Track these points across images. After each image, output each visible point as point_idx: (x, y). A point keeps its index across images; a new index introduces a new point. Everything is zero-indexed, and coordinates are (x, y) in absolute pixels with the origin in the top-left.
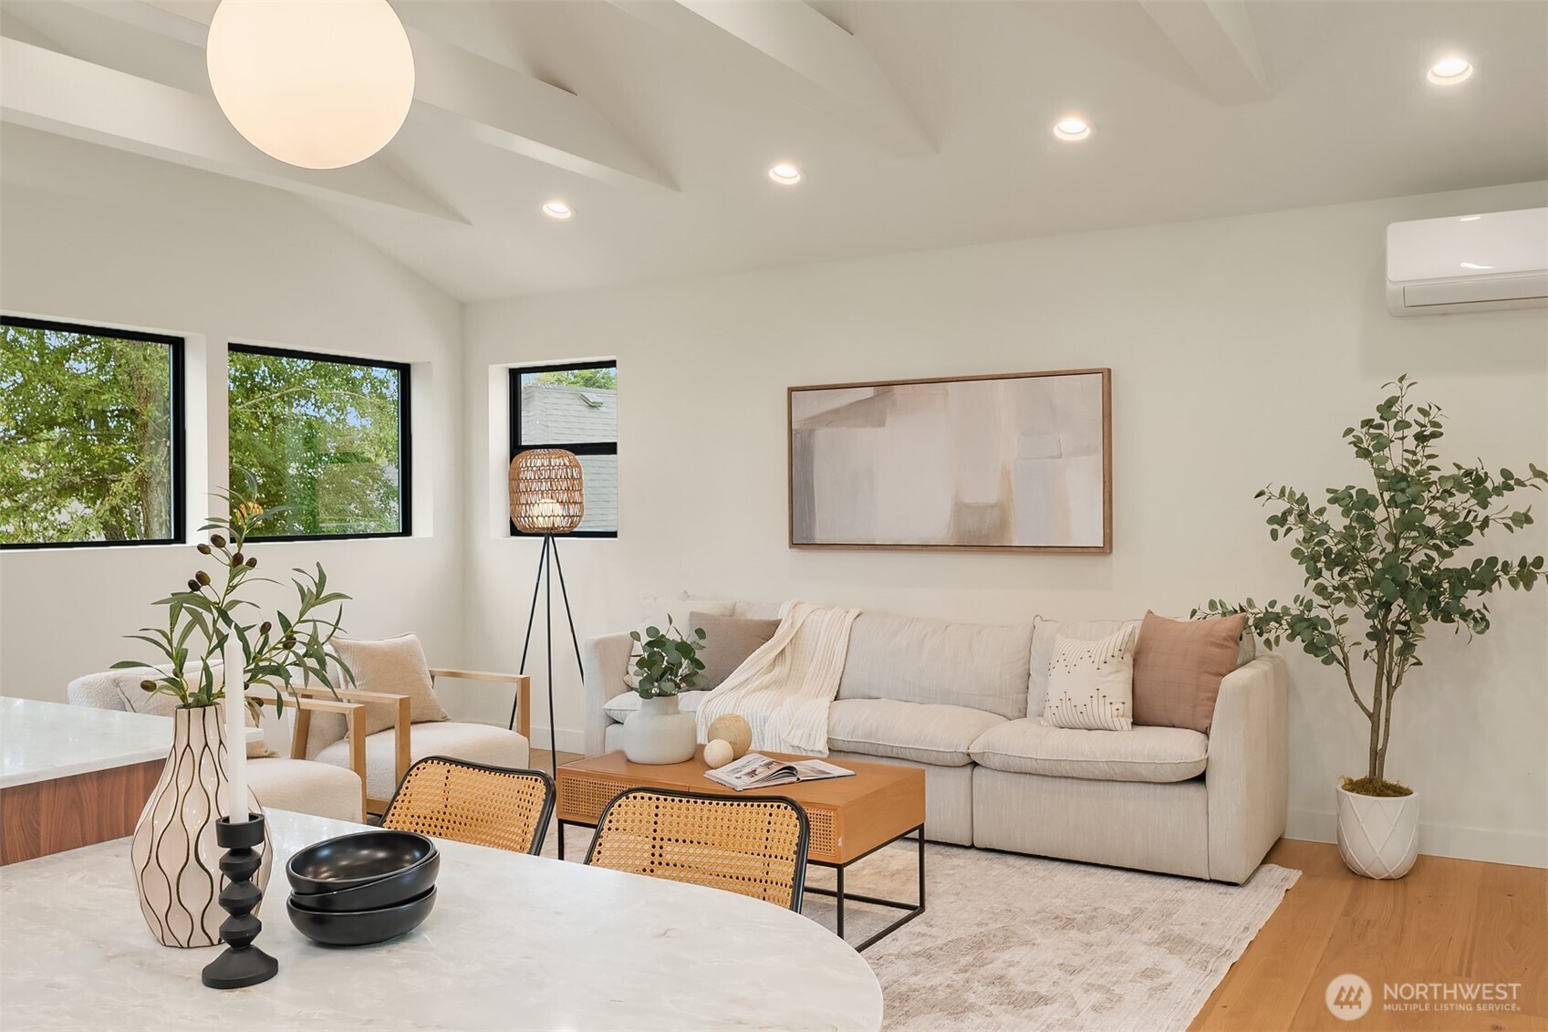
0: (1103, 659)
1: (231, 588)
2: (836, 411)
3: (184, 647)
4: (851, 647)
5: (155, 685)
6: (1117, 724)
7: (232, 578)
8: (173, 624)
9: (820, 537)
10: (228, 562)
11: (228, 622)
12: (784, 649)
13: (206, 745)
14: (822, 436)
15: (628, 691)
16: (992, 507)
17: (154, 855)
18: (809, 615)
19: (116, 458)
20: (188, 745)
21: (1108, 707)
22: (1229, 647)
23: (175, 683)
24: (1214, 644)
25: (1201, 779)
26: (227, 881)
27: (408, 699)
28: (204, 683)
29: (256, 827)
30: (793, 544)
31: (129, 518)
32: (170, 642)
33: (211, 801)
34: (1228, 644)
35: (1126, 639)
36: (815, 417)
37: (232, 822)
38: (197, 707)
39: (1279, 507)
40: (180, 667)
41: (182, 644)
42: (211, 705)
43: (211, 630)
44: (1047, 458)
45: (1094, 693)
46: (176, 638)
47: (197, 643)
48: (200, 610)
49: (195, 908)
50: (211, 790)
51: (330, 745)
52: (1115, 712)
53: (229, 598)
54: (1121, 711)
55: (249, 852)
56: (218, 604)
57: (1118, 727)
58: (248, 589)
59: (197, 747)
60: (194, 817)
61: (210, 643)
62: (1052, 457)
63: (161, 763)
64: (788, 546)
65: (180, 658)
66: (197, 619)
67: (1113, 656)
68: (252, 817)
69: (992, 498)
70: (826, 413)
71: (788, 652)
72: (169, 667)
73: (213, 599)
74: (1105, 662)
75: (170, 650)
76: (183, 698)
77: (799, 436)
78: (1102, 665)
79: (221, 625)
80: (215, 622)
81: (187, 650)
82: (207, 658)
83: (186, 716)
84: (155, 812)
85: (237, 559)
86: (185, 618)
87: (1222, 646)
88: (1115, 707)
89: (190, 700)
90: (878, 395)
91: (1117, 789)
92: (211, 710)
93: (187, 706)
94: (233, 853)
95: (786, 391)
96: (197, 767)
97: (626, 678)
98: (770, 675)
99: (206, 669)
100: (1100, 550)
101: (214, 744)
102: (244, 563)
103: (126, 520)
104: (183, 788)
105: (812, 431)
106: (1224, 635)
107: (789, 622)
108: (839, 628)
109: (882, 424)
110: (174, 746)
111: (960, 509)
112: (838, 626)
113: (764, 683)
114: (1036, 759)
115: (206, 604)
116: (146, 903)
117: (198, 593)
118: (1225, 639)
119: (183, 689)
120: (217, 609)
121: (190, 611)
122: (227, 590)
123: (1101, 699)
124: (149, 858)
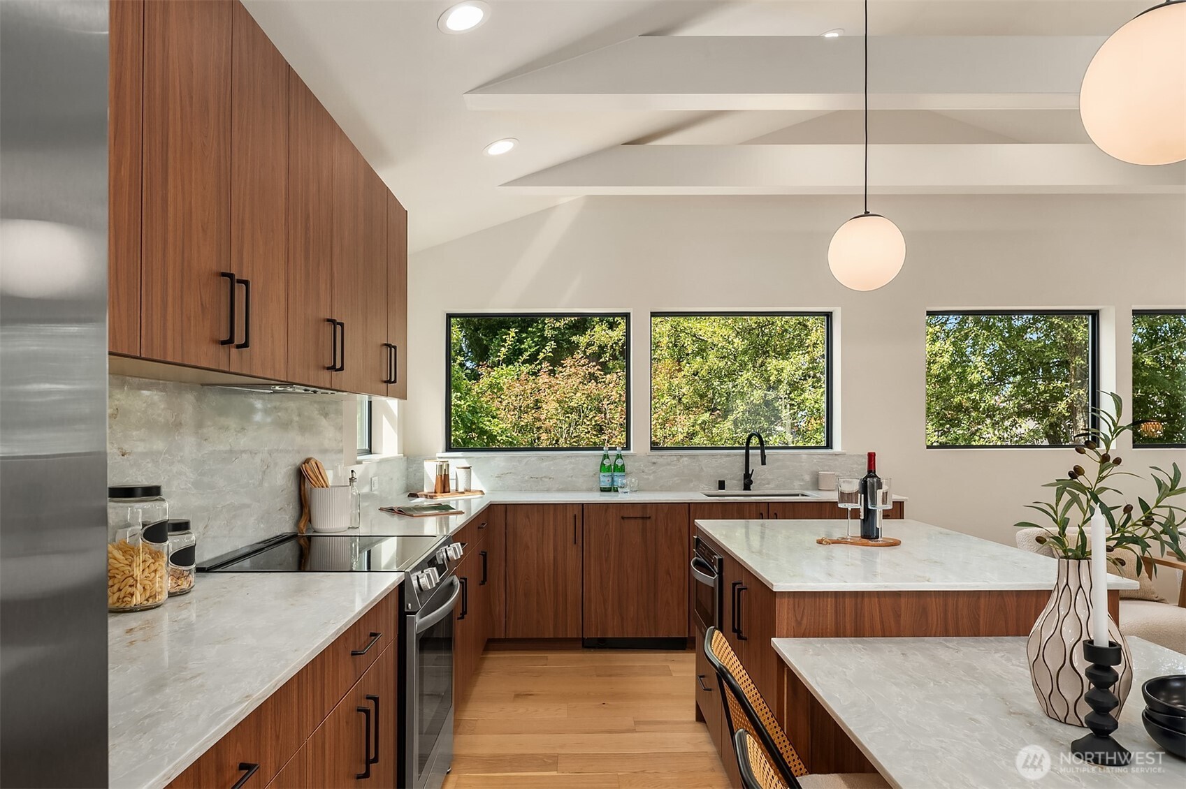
1: (1100, 479)
3: (1065, 516)
5: (1046, 540)
7: (1101, 471)
8: (1058, 500)
10: (1099, 459)
11: (1097, 500)
13: (1081, 586)
17: (1041, 654)
19: (1055, 392)
20: (1067, 584)
23: (1060, 540)
26: (1092, 686)
28: (1080, 543)
29: (1115, 652)
31: (1065, 431)
32: (1056, 513)
33: (1081, 626)
37: (1095, 644)
38: (1075, 559)
40: (1063, 529)
41: (1064, 514)
42: (1085, 559)
43: (1085, 507)
46: (1060, 509)
47: (1075, 514)
48: (1077, 492)
49: (1071, 698)
50: (1083, 618)
53: (1099, 486)
55: (1109, 670)
56: (1091, 489)
58: (1114, 479)
59: (1073, 587)
60: (1070, 635)
61: (1085, 516)
63: (1049, 593)
65: (1063, 525)
66: (1075, 499)
68: (1111, 644)
72: (1055, 530)
73: (1088, 485)
75: (1055, 517)
76: (1065, 551)
79: (1092, 503)
80: (1088, 501)
81: (1069, 519)
82: (1082, 526)
83: (1066, 564)
84: (1043, 624)
85: (1105, 458)
86: (1066, 497)
89: (1070, 554)
92: (1084, 563)
93: (1067, 558)
94: (1096, 667)
96: (1073, 601)
99: (1082, 533)
101: (1086, 587)
102: (1111, 461)
103: (1062, 432)
104: (1063, 613)
110: (1057, 583)
115: (1082, 489)
116: (1036, 684)
117: (1076, 480)
119: (1065, 545)
120: (1089, 492)
121: (1070, 493)
122: (1098, 480)
124: (1038, 655)
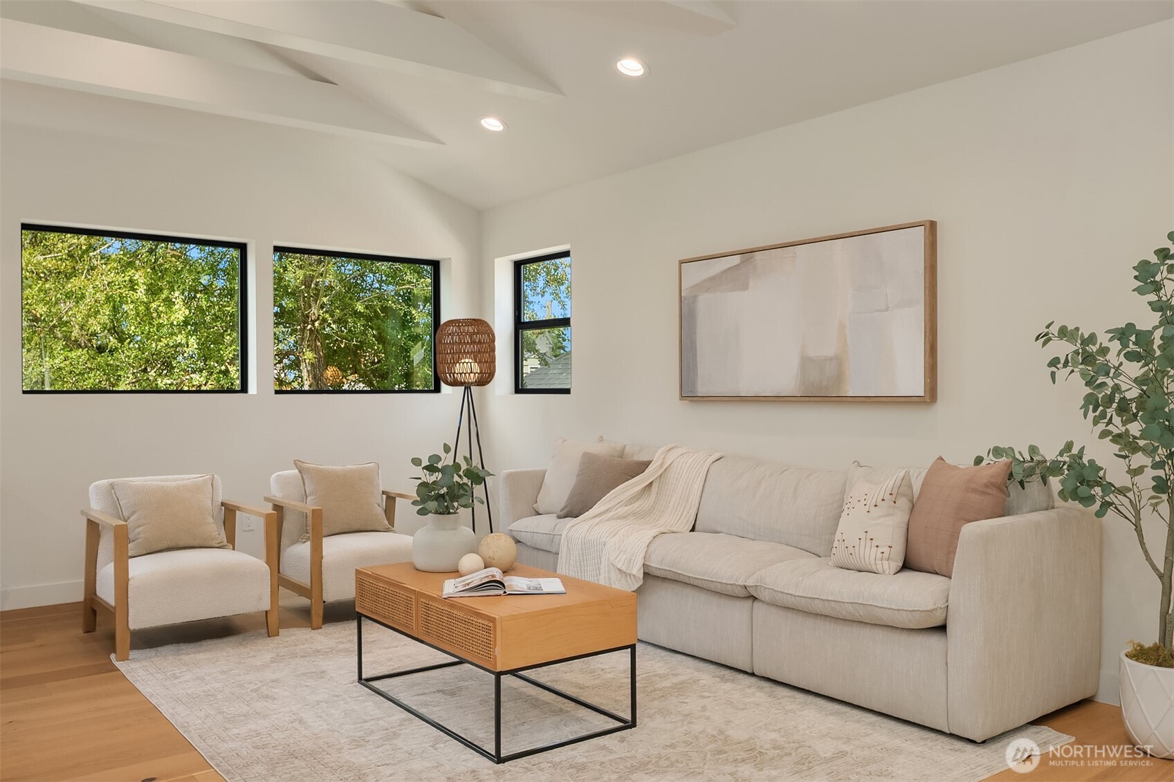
0: (873, 503)
2: (712, 279)
4: (706, 487)
6: (879, 567)
9: (702, 390)
12: (651, 483)
14: (704, 300)
15: (536, 515)
16: (831, 359)
18: (678, 457)
21: (874, 549)
22: (989, 494)
24: (974, 490)
25: (942, 628)
27: (321, 509)
30: (682, 397)
34: (989, 491)
35: (898, 483)
36: (697, 285)
39: (1063, 349)
44: (877, 311)
45: (863, 536)
51: (295, 543)
52: (879, 555)
54: (886, 555)
57: (881, 571)
62: (881, 311)
64: (678, 399)
67: (883, 500)
69: (829, 351)
70: (705, 281)
71: (655, 486)
74: (876, 506)
77: (686, 301)
78: (873, 509)
87: (984, 493)
88: (880, 550)
90: (743, 262)
91: (867, 632)
95: (678, 263)
97: (535, 506)
98: (626, 508)
100: (921, 399)
105: (695, 298)
106: (985, 481)
107: (659, 463)
108: (699, 470)
109: (745, 287)
111: (806, 361)
112: (698, 467)
113: (619, 515)
114: (795, 596)
118: (986, 486)
123: (869, 542)
